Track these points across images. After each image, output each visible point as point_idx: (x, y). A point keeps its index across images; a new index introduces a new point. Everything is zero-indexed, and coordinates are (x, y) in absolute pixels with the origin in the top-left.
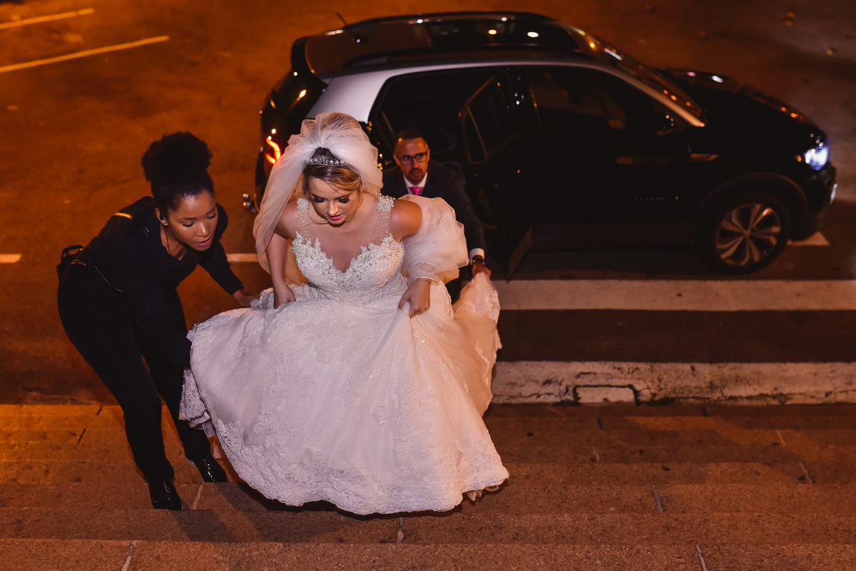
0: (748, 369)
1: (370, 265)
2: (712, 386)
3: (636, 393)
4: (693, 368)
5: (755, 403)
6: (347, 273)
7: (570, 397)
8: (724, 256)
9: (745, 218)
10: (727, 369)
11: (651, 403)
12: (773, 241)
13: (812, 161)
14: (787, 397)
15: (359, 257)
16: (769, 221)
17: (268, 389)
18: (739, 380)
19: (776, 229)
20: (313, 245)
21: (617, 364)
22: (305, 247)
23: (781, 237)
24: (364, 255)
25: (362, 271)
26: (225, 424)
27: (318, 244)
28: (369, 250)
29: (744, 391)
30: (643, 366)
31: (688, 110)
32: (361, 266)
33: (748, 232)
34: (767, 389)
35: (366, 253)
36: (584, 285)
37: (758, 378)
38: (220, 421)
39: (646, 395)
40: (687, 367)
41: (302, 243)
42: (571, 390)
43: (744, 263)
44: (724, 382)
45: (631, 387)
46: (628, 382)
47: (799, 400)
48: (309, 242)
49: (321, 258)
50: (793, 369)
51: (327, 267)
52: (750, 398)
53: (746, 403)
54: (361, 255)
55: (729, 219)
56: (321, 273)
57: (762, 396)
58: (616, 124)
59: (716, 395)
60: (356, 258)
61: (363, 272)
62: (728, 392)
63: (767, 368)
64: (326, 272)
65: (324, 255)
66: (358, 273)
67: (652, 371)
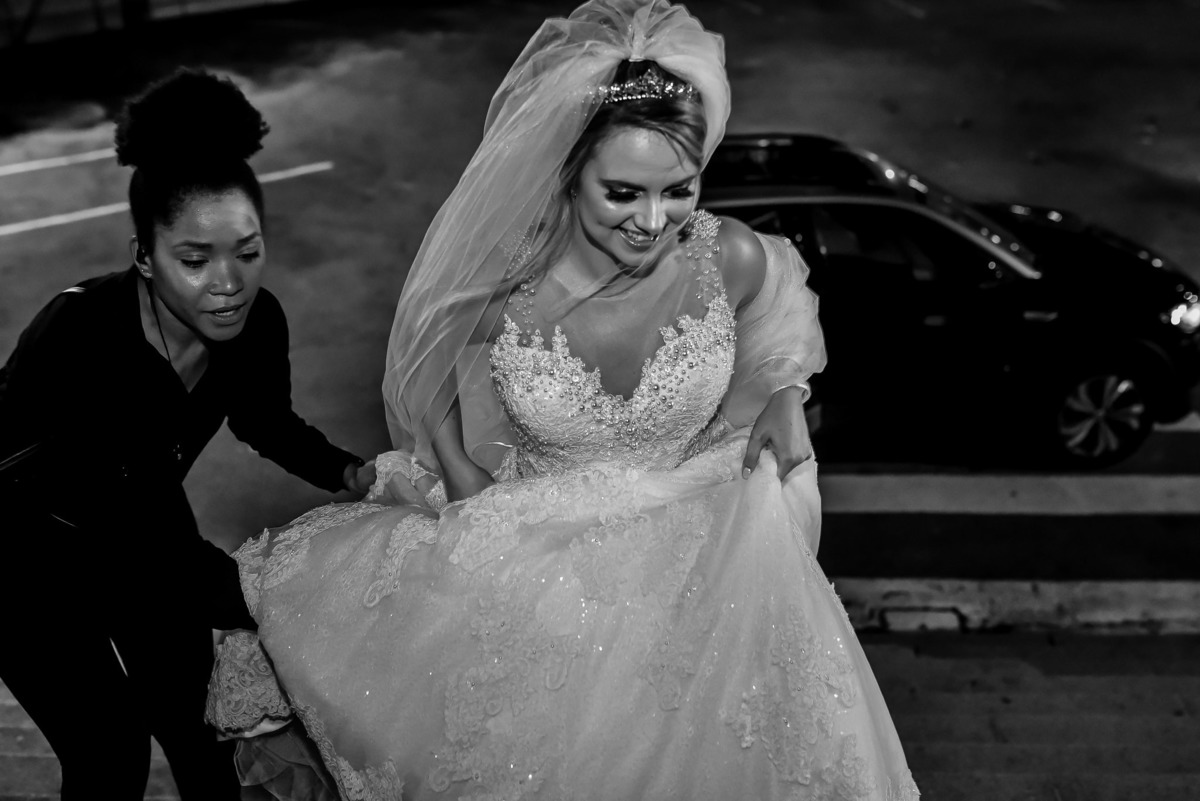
0: (1107, 588)
1: (691, 367)
2: (1061, 610)
3: (963, 619)
4: (1035, 589)
5: (1120, 632)
6: (637, 397)
7: (875, 623)
8: (1072, 443)
9: (1096, 395)
10: (1081, 589)
11: (983, 630)
12: (1135, 424)
13: (1182, 322)
14: (1159, 624)
15: (661, 353)
16: (1127, 399)
17: (460, 677)
18: (1097, 603)
19: (1137, 409)
20: (548, 346)
21: (936, 582)
22: (529, 352)
23: (1146, 419)
24: (671, 345)
25: (673, 385)
26: (357, 769)
27: (559, 340)
28: (680, 332)
29: (1102, 616)
30: (970, 586)
31: (1017, 254)
32: (669, 375)
33: (1101, 413)
34: (1134, 614)
35: (677, 342)
36: (889, 481)
37: (1121, 602)
38: (344, 764)
39: (975, 621)
40: (1026, 586)
41: (520, 344)
42: (877, 614)
43: (1098, 451)
44: (1077, 605)
45: (955, 610)
46: (950, 604)
47: (1175, 628)
48: (538, 340)
49: (573, 372)
50: (1166, 589)
51: (589, 391)
52: (1111, 625)
53: (1105, 632)
54: (664, 348)
55: (1076, 396)
56: (575, 410)
57: (1127, 623)
58: (922, 274)
59: (1066, 622)
60: (654, 357)
61: (675, 387)
62: (1083, 617)
63: (1133, 588)
64: (588, 406)
65: (577, 364)
66: (663, 392)
67: (981, 590)
